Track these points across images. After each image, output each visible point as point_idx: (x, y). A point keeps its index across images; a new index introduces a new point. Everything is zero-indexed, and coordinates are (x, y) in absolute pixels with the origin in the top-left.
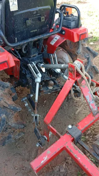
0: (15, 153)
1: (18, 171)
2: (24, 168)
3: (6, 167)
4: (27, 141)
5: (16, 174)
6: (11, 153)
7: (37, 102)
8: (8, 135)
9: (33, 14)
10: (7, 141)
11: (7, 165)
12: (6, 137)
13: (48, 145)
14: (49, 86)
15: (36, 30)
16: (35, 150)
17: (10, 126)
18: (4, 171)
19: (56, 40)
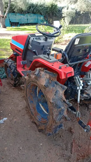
0: (54, 144)
1: (60, 157)
2: (65, 156)
3: (50, 153)
4: (63, 136)
5: (59, 159)
6: (51, 144)
7: (79, 103)
8: (60, 124)
9: (84, 47)
10: (58, 129)
11: (50, 152)
12: (57, 126)
13: (79, 140)
14: (84, 94)
15: (81, 57)
16: (70, 143)
17: (64, 116)
18: (49, 156)
19: (89, 64)
